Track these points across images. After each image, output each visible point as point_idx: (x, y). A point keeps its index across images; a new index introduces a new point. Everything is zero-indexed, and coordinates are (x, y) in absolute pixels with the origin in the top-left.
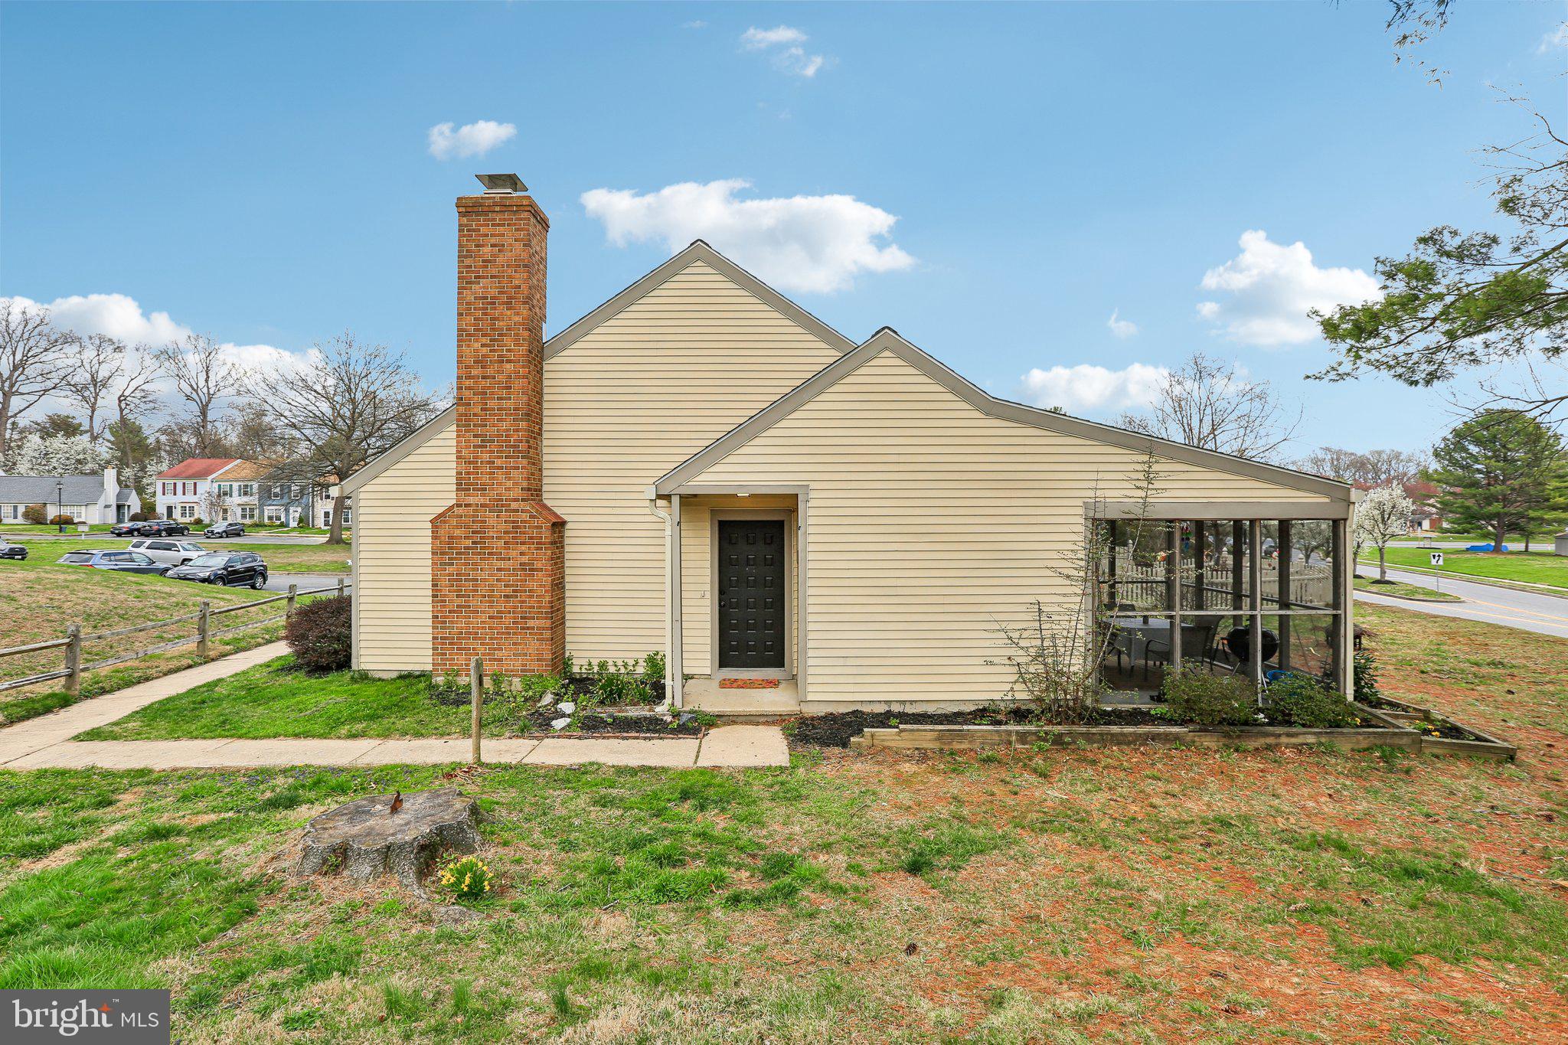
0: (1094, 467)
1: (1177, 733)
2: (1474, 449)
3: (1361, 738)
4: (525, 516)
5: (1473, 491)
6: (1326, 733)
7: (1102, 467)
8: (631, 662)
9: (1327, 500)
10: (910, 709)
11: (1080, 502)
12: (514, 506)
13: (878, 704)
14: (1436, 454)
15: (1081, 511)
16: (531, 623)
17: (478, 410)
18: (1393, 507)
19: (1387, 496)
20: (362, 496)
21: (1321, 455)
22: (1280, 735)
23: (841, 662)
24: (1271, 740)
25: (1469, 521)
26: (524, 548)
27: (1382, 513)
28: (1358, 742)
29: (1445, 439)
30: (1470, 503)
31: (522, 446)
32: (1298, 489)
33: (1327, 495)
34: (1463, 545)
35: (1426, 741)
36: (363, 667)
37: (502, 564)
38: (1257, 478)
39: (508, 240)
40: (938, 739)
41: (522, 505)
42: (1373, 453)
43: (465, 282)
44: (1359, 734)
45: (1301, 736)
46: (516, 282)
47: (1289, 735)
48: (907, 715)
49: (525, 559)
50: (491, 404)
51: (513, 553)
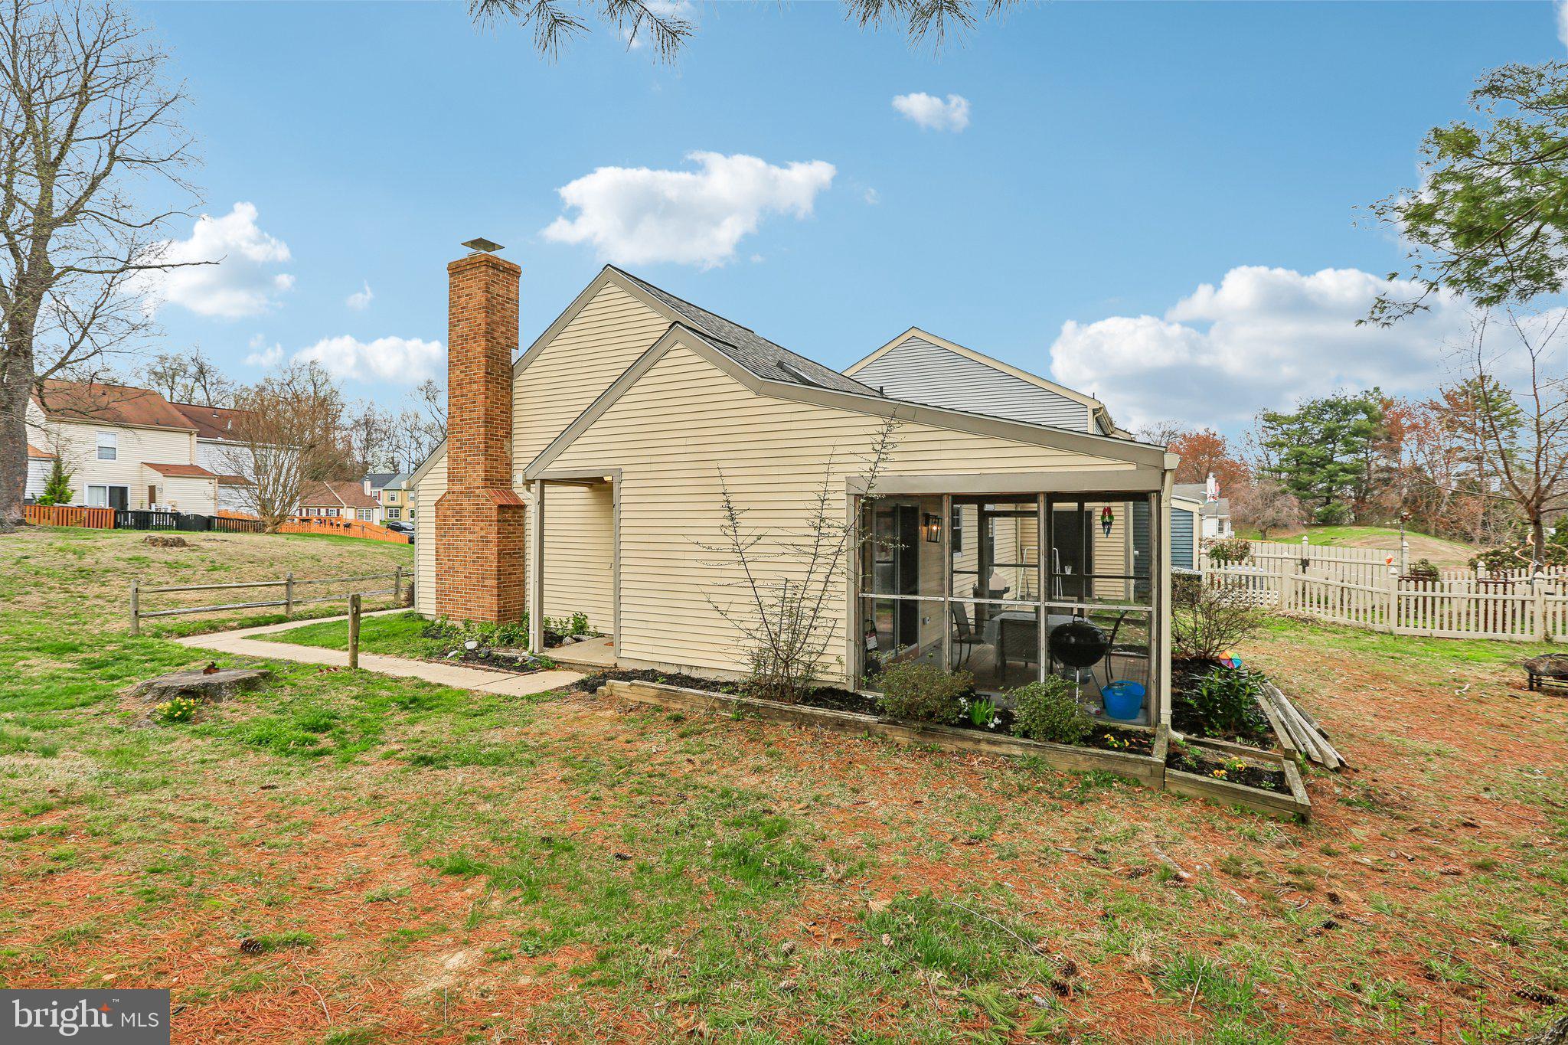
0: (832, 441)
1: (867, 723)
3: (1080, 758)
4: (483, 500)
6: (1036, 746)
7: (839, 441)
8: (564, 620)
9: (1133, 467)
10: (695, 674)
11: (842, 477)
12: (477, 492)
13: (671, 666)
15: (843, 486)
16: (487, 582)
17: (458, 421)
20: (420, 488)
22: (979, 741)
23: (644, 625)
24: (968, 745)
26: (482, 524)
28: (1077, 763)
31: (482, 446)
32: (1092, 455)
33: (1132, 461)
35: (1171, 776)
36: (421, 611)
37: (470, 537)
38: (1039, 443)
39: (474, 290)
40: (659, 696)
41: (482, 492)
43: (452, 325)
44: (1079, 753)
45: (1004, 746)
46: (478, 322)
47: (989, 742)
48: (693, 680)
49: (483, 533)
50: (466, 415)
51: (477, 529)
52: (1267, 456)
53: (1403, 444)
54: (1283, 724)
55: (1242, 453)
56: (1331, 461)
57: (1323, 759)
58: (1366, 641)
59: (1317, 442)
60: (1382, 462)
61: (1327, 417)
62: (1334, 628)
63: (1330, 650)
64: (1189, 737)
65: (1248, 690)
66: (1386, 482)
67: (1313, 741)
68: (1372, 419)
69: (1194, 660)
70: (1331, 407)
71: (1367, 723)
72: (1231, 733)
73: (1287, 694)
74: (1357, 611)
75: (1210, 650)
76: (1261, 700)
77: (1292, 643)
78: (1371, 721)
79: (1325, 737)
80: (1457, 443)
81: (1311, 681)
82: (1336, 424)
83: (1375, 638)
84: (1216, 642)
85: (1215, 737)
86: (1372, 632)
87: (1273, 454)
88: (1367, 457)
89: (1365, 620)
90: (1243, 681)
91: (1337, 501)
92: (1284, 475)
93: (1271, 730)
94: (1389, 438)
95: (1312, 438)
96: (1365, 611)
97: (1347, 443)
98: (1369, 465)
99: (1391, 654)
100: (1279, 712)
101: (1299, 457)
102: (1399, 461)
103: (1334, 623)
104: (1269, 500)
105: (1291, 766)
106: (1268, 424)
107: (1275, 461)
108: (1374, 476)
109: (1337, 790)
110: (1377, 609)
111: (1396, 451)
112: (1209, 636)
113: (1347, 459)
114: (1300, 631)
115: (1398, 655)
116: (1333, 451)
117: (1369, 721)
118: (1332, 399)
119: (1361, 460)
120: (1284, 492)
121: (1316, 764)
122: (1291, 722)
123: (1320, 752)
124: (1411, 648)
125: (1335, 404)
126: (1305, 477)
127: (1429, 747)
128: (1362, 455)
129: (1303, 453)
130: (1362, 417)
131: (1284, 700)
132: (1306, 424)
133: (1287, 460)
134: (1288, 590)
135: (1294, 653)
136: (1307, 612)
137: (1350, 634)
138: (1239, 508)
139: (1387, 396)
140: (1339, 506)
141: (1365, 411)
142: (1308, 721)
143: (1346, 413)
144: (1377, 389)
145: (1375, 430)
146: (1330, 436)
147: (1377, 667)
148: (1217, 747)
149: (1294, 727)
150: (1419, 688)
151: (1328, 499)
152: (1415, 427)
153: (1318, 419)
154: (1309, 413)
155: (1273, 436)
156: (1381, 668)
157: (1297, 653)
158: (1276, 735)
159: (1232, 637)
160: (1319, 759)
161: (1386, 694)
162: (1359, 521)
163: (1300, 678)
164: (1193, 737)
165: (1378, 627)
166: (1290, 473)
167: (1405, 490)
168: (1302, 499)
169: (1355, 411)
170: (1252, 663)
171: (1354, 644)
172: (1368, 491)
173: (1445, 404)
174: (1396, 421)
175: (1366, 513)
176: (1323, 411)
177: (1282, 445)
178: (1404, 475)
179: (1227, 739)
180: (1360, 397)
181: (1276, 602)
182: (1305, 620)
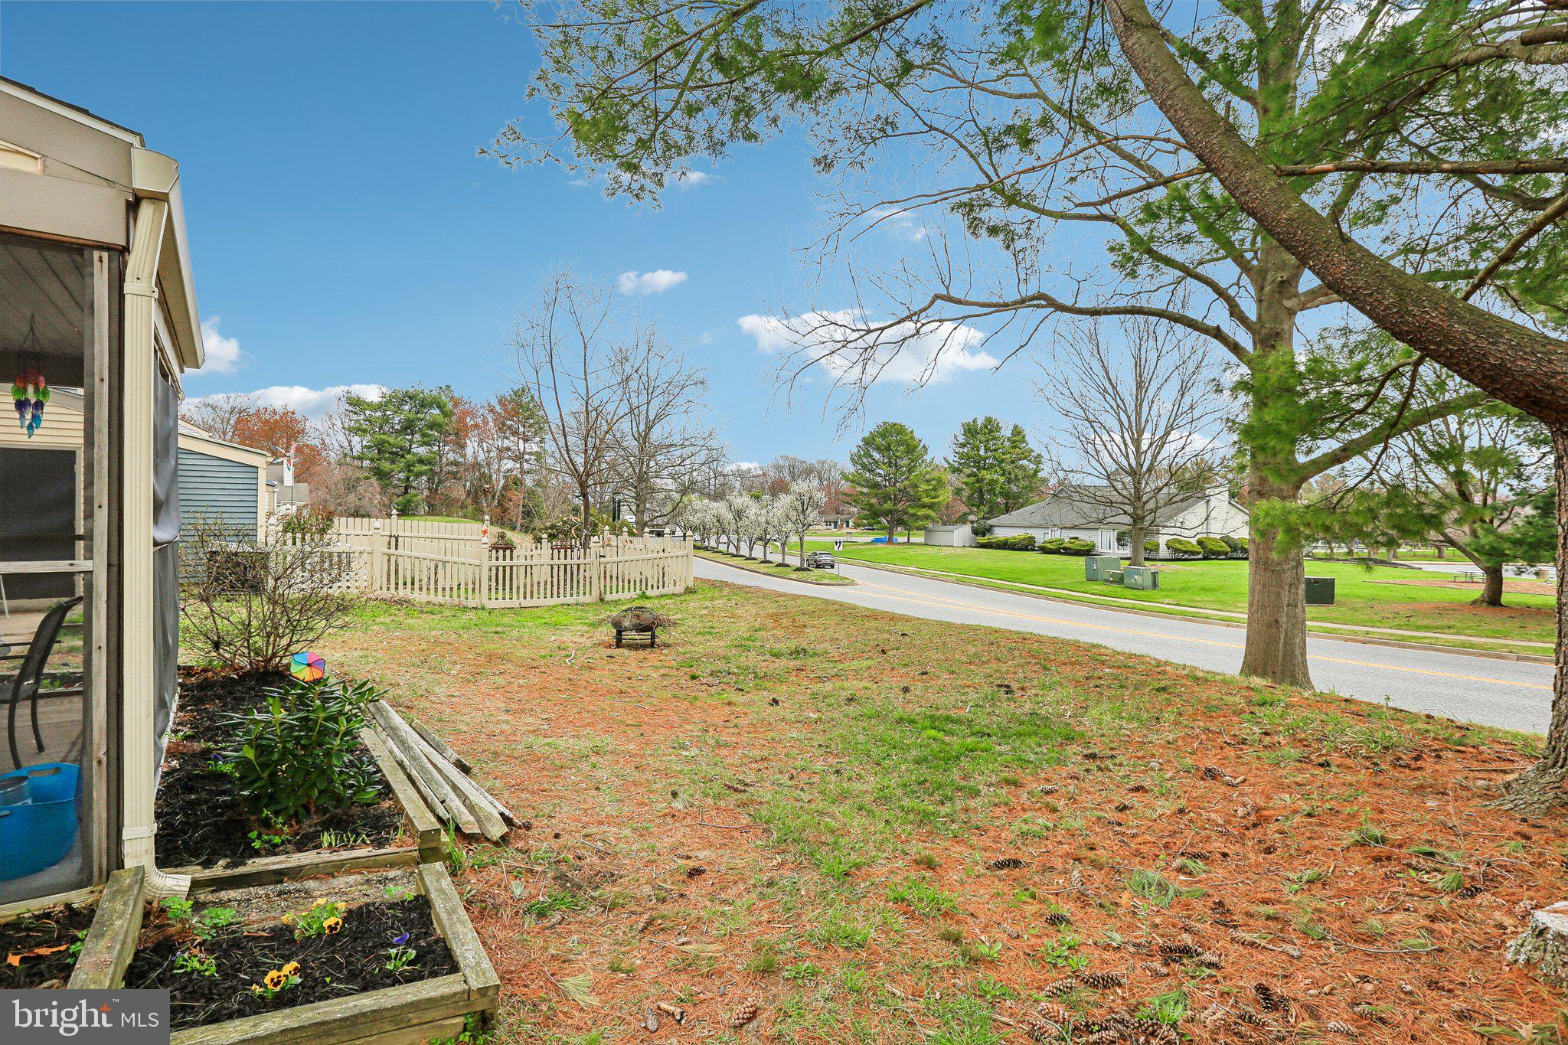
2: (876, 455)
5: (876, 491)
14: (852, 459)
18: (810, 498)
19: (806, 488)
21: (781, 462)
25: (872, 517)
27: (803, 504)
29: (858, 446)
30: (874, 501)
34: (870, 539)
42: (819, 462)
52: (349, 442)
53: (468, 441)
54: (401, 764)
55: (324, 436)
56: (409, 452)
57: (479, 820)
58: (464, 618)
59: (397, 431)
60: (451, 456)
61: (407, 407)
62: (430, 608)
63: (434, 632)
64: (208, 873)
65: (343, 725)
66: (454, 475)
67: (455, 788)
68: (445, 414)
69: (245, 677)
70: (410, 398)
71: (504, 727)
72: (308, 826)
73: (395, 705)
74: (444, 589)
75: (274, 655)
76: (367, 737)
77: (389, 630)
78: (507, 722)
79: (465, 770)
80: (507, 443)
81: (422, 678)
82: (414, 416)
83: (471, 614)
84: (285, 641)
85: (272, 850)
86: (465, 609)
87: (356, 440)
88: (439, 451)
89: (459, 596)
90: (334, 708)
91: (413, 491)
92: (366, 463)
93: (387, 790)
94: (457, 435)
95: (393, 428)
96: (451, 589)
97: (424, 435)
98: (441, 457)
99: (493, 629)
100: (391, 743)
101: (380, 447)
102: (464, 456)
103: (428, 603)
104: (351, 486)
105: (440, 875)
106: (350, 408)
107: (357, 449)
108: (445, 469)
109: (518, 889)
110: (462, 587)
111: (463, 446)
112: (273, 633)
113: (422, 451)
114: (395, 615)
115: (499, 629)
116: (411, 441)
117: (505, 723)
118: (411, 390)
119: (434, 453)
120: (367, 478)
121: (470, 838)
122: (414, 758)
123: (472, 808)
124: (506, 620)
125: (414, 396)
126: (386, 466)
127: (583, 745)
128: (436, 448)
129: (384, 442)
130: (436, 411)
131: (397, 720)
132: (388, 413)
133: (369, 447)
134: (380, 566)
135: (394, 643)
136: (402, 593)
137: (448, 613)
138: (320, 493)
139: (457, 395)
140: (416, 496)
141: (439, 407)
142: (437, 748)
143: (423, 406)
144: (448, 387)
145: (447, 424)
146: (408, 427)
147: (487, 646)
148: (278, 876)
149: (422, 769)
150: (535, 664)
151: (406, 488)
152: (476, 426)
153: (398, 410)
154: (390, 401)
155: (357, 421)
156: (491, 647)
157: (398, 642)
158: (397, 801)
159: (311, 629)
160: (472, 828)
161: (508, 677)
162: (433, 511)
163: (408, 676)
164: (219, 870)
165: (471, 603)
166: (372, 460)
167: (468, 484)
168: (384, 488)
169: (431, 406)
170: (342, 665)
171: (454, 623)
172: (440, 482)
173: (498, 409)
174: (461, 420)
175: (438, 506)
176: (403, 401)
177: (365, 431)
178: (467, 470)
179: (301, 847)
180: (435, 393)
181: (365, 584)
182: (400, 602)
